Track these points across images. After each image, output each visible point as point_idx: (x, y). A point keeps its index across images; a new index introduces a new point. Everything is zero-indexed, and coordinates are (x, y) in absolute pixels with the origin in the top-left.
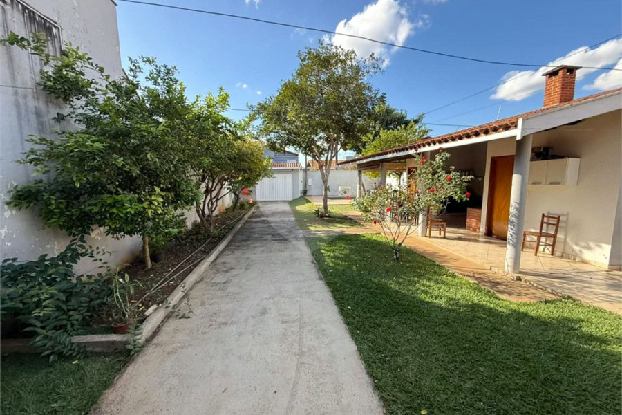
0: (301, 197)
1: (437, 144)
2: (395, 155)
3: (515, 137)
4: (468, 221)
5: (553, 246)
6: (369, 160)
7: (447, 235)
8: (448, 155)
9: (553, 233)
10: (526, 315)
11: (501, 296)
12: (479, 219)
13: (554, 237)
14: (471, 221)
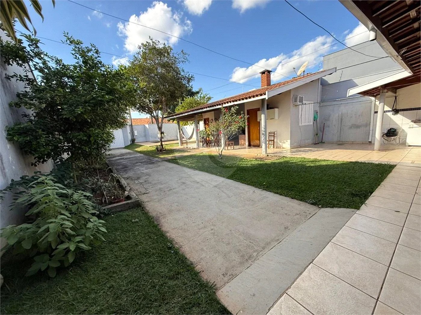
0: (131, 144)
1: (232, 102)
2: (208, 109)
3: (265, 98)
4: (240, 141)
5: (274, 144)
6: (189, 113)
7: (235, 148)
8: (237, 107)
9: (273, 139)
10: (275, 163)
11: (265, 161)
12: (245, 140)
13: (274, 140)
14: (241, 141)
